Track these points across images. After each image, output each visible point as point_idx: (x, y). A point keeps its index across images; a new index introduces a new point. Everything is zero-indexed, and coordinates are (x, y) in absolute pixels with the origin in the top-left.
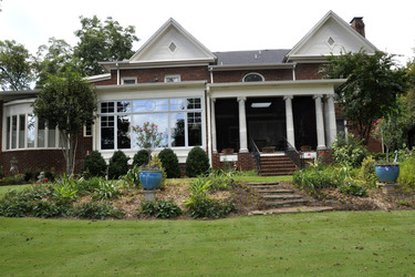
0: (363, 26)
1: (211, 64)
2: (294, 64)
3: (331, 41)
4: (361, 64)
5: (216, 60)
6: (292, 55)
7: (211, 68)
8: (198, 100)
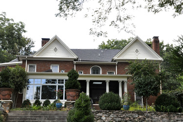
1: (75, 60)
2: (117, 63)
3: (137, 51)
5: (78, 58)
6: (116, 58)
7: (75, 62)
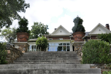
0: (109, 26)
1: (70, 36)
2: (90, 36)
3: (100, 30)
4: (105, 36)
6: (90, 34)
7: (70, 37)
8: (69, 44)
